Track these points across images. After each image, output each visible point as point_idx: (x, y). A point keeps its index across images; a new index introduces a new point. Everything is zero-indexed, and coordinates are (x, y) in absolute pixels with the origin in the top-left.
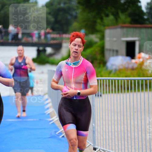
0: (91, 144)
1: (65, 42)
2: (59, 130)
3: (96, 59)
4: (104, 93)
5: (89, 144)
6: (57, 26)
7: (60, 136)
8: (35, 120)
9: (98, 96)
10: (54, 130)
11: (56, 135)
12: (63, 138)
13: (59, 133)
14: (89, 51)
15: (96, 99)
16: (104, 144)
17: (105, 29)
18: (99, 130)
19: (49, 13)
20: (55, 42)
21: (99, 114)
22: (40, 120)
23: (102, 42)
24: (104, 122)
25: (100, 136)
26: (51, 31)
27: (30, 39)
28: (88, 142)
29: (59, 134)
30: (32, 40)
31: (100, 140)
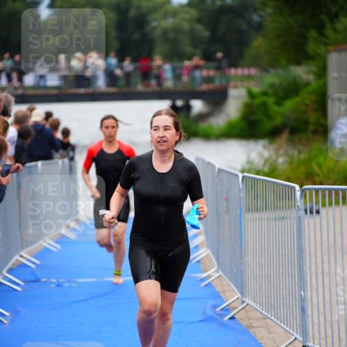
0: (298, 337)
1: (236, 87)
2: (225, 302)
3: (306, 123)
4: (324, 205)
5: (293, 338)
7: (226, 315)
9: (311, 212)
10: (212, 303)
11: (215, 315)
12: (232, 321)
13: (222, 309)
14: (289, 104)
15: (306, 221)
16: (328, 334)
17: (329, 52)
18: (315, 299)
19: (199, 20)
20: (211, 86)
21: (313, 259)
23: (321, 82)
24: (326, 279)
25: (319, 316)
28: (291, 331)
29: (223, 312)
31: (319, 324)
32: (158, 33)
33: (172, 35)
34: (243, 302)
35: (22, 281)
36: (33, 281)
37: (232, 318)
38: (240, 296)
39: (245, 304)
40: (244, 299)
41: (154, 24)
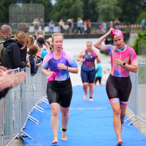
1: (133, 33)
2: (128, 118)
6: (125, 16)
7: (129, 123)
8: (104, 108)
11: (124, 123)
12: (131, 126)
19: (118, 5)
22: (109, 108)
26: (119, 22)
27: (98, 31)
29: (127, 122)
30: (101, 31)
32: (100, 10)
33: (106, 11)
34: (136, 118)
35: (43, 109)
36: (48, 109)
37: (131, 124)
38: (135, 116)
39: (137, 119)
40: (137, 117)
41: (99, 7)
